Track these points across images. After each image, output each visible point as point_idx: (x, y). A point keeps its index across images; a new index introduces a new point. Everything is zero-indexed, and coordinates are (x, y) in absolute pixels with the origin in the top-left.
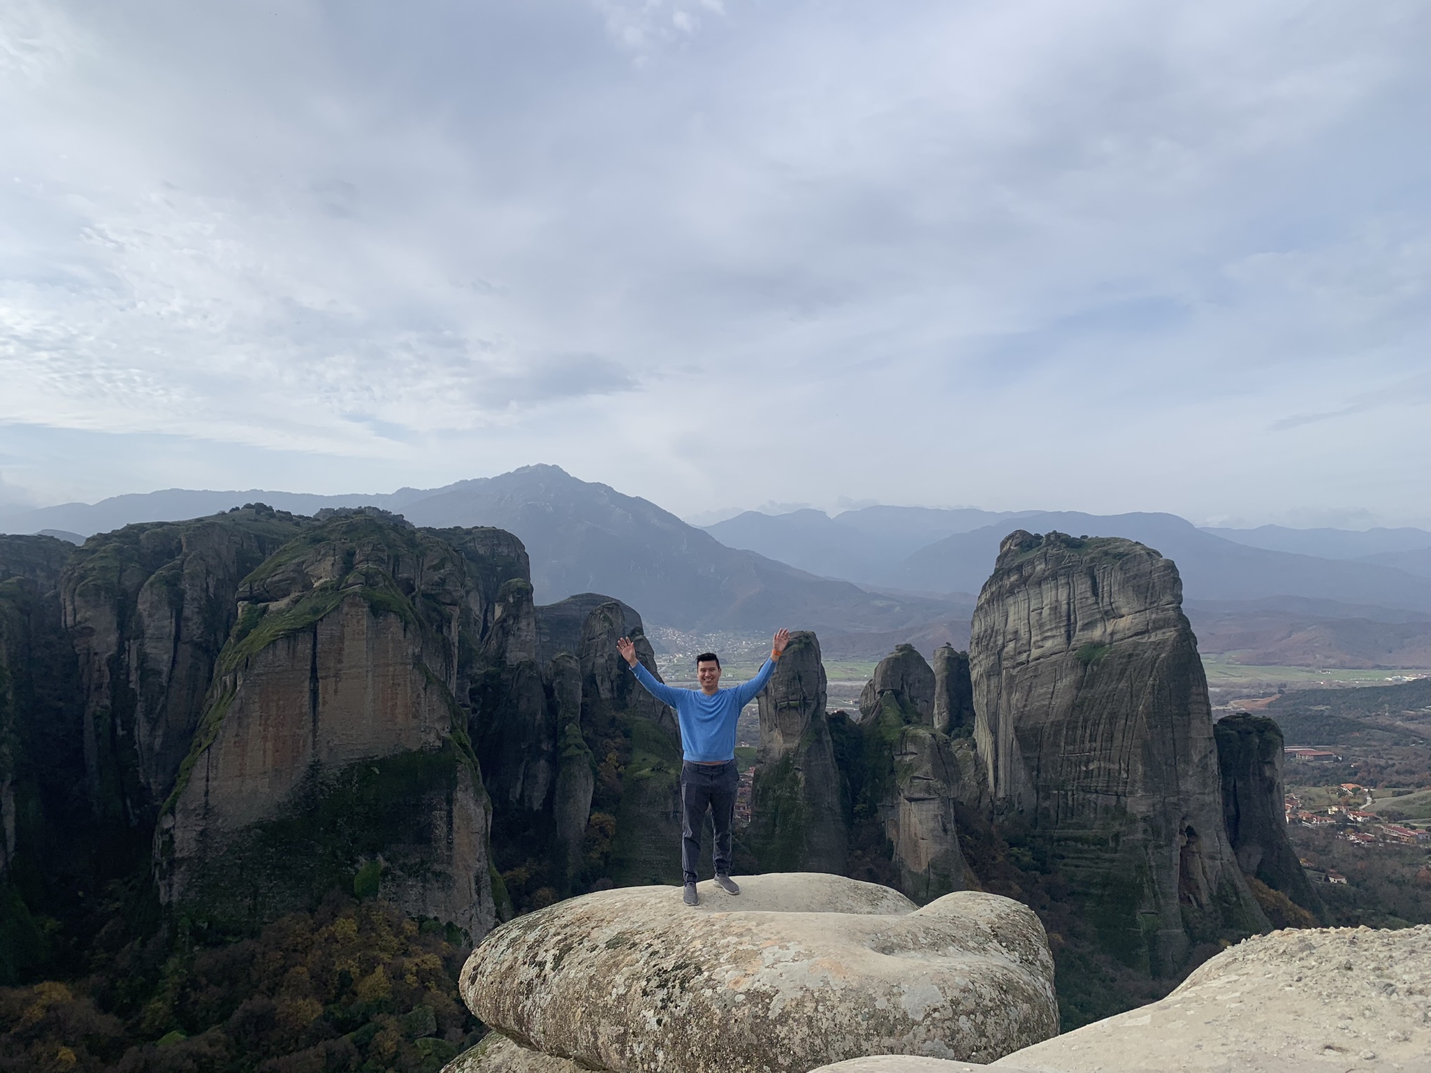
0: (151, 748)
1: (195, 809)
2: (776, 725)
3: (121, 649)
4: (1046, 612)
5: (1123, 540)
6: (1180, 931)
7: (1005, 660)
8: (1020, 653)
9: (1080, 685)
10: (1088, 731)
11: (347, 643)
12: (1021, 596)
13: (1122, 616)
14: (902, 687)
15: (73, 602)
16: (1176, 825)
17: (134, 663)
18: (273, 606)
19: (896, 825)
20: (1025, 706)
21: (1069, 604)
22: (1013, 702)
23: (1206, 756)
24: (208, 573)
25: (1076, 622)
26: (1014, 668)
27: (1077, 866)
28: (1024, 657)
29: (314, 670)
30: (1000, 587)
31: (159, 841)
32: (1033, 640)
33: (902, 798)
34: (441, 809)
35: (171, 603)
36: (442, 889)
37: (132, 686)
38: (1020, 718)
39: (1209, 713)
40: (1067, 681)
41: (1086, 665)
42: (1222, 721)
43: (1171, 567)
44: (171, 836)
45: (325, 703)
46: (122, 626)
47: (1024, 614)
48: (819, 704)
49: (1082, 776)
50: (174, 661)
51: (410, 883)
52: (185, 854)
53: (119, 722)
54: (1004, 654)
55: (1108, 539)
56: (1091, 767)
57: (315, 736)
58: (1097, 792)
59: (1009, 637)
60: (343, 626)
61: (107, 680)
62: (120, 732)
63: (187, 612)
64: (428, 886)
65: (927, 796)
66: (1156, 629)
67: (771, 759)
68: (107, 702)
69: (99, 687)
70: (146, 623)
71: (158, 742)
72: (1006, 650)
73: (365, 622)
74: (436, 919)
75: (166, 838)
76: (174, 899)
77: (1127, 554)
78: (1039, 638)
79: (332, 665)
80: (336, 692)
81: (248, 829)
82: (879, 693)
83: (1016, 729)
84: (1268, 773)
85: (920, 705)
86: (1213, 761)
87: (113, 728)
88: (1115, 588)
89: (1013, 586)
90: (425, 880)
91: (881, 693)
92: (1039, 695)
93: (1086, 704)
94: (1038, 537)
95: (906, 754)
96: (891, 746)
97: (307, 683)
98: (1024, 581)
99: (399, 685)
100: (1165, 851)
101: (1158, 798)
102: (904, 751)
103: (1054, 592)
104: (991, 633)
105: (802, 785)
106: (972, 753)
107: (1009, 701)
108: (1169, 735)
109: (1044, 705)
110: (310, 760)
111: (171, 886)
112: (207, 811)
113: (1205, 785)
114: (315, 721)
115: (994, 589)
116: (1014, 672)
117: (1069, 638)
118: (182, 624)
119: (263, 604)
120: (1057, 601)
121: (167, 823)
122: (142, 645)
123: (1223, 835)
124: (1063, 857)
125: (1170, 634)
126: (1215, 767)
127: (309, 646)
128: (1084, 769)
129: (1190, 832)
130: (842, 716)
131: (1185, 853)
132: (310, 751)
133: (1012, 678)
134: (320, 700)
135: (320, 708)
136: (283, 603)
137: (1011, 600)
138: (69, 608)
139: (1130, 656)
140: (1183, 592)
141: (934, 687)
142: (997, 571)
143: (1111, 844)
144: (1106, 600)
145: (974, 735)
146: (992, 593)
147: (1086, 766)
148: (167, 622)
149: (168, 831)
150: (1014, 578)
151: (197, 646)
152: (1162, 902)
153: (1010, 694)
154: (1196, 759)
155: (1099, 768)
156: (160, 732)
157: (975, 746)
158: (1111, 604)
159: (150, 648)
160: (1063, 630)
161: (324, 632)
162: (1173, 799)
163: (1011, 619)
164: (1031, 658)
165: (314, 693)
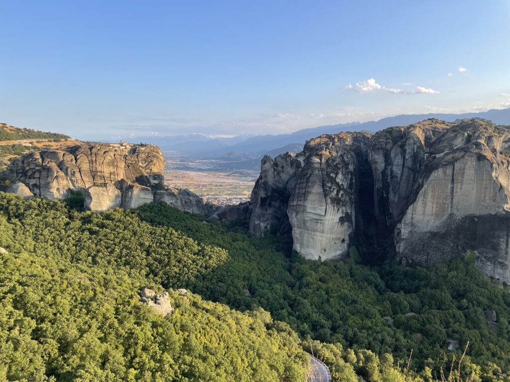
0: (394, 201)
1: (408, 223)
3: (386, 169)
11: (466, 171)
15: (372, 153)
17: (389, 173)
18: (438, 156)
24: (414, 144)
29: (453, 180)
31: (396, 231)
34: (503, 238)
35: (401, 154)
36: (502, 269)
37: (389, 181)
44: (400, 231)
45: (456, 192)
46: (385, 161)
50: (402, 174)
51: (488, 264)
52: (404, 237)
53: (384, 192)
57: (452, 204)
60: (465, 164)
61: (381, 178)
62: (385, 195)
63: (407, 157)
64: (496, 266)
68: (381, 185)
69: (379, 180)
70: (393, 160)
71: (396, 200)
73: (474, 163)
74: (498, 279)
75: (398, 231)
76: (401, 251)
79: (460, 178)
80: (461, 188)
81: (426, 233)
87: (383, 194)
90: (494, 264)
97: (450, 185)
99: (487, 188)
110: (449, 212)
111: (400, 247)
112: (412, 224)
114: (452, 199)
118: (405, 161)
119: (434, 155)
121: (399, 226)
122: (392, 168)
127: (451, 171)
132: (450, 209)
134: (455, 191)
135: (454, 194)
136: (442, 155)
138: (370, 155)
148: (400, 160)
149: (399, 229)
151: (410, 169)
156: (397, 197)
159: (394, 169)
161: (458, 165)
165: (452, 188)
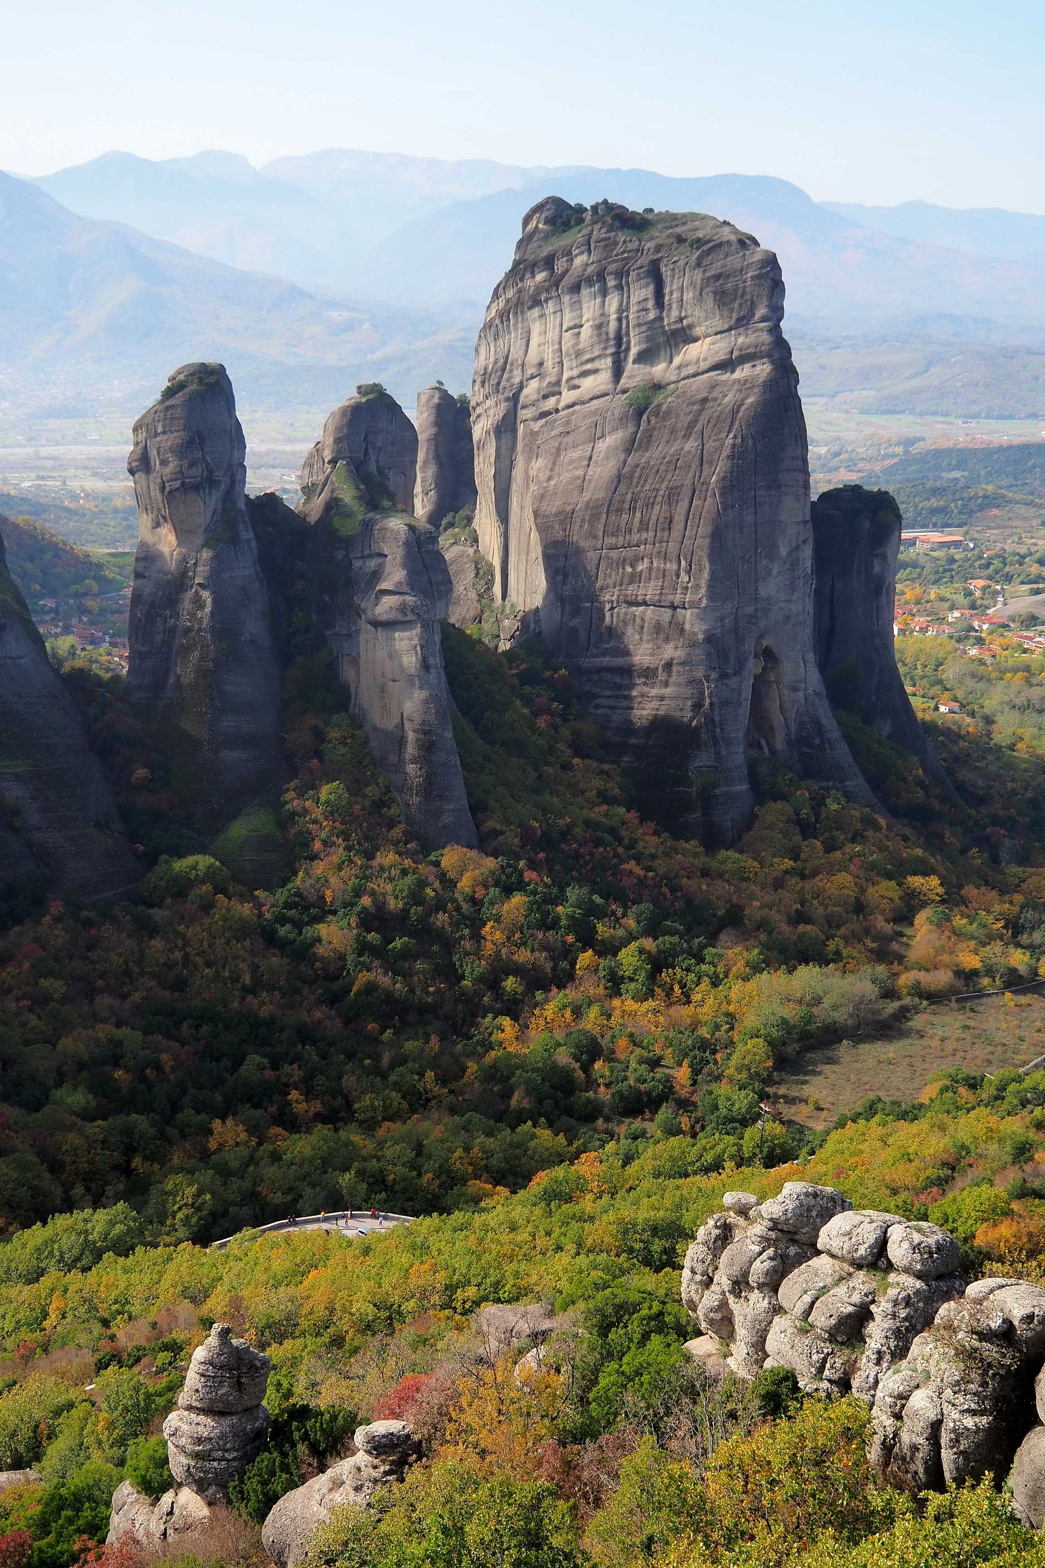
2: (164, 517)
4: (586, 332)
5: (704, 218)
6: (744, 787)
7: (523, 407)
8: (545, 397)
9: (630, 447)
10: (638, 515)
12: (551, 306)
13: (696, 340)
14: (366, 453)
16: (749, 645)
19: (355, 661)
20: (550, 479)
21: (619, 320)
22: (532, 473)
23: (798, 547)
25: (628, 349)
26: (536, 419)
27: (613, 708)
28: (551, 403)
30: (520, 291)
32: (566, 376)
33: (363, 625)
38: (542, 497)
39: (806, 486)
40: (612, 440)
41: (640, 414)
42: (824, 496)
43: (771, 262)
47: (552, 335)
48: (233, 482)
49: (626, 580)
54: (522, 399)
55: (684, 216)
56: (640, 568)
58: (645, 603)
59: (530, 372)
65: (400, 617)
66: (744, 359)
67: (159, 572)
72: (525, 392)
77: (709, 241)
78: (575, 373)
82: (329, 462)
83: (536, 513)
84: (877, 569)
85: (394, 480)
86: (807, 552)
88: (688, 296)
89: (539, 290)
91: (333, 462)
92: (571, 462)
93: (637, 474)
94: (580, 209)
95: (370, 556)
96: (348, 543)
98: (555, 282)
100: (733, 682)
101: (728, 607)
102: (367, 552)
103: (598, 300)
104: (504, 365)
105: (208, 609)
106: (471, 551)
107: (526, 472)
108: (749, 518)
109: (577, 478)
113: (792, 588)
115: (510, 293)
116: (536, 426)
117: (618, 372)
120: (603, 315)
123: (811, 657)
124: (595, 696)
125: (763, 369)
126: (808, 564)
128: (629, 569)
129: (769, 655)
130: (271, 501)
131: (760, 682)
133: (534, 434)
137: (536, 312)
139: (704, 400)
140: (786, 303)
141: (415, 452)
142: (516, 264)
143: (662, 676)
144: (675, 313)
145: (475, 524)
146: (508, 301)
147: (632, 566)
150: (540, 277)
152: (724, 751)
153: (528, 460)
154: (783, 551)
155: (650, 569)
157: (475, 540)
158: (681, 320)
160: (609, 361)
162: (749, 610)
163: (534, 343)
164: (561, 405)
